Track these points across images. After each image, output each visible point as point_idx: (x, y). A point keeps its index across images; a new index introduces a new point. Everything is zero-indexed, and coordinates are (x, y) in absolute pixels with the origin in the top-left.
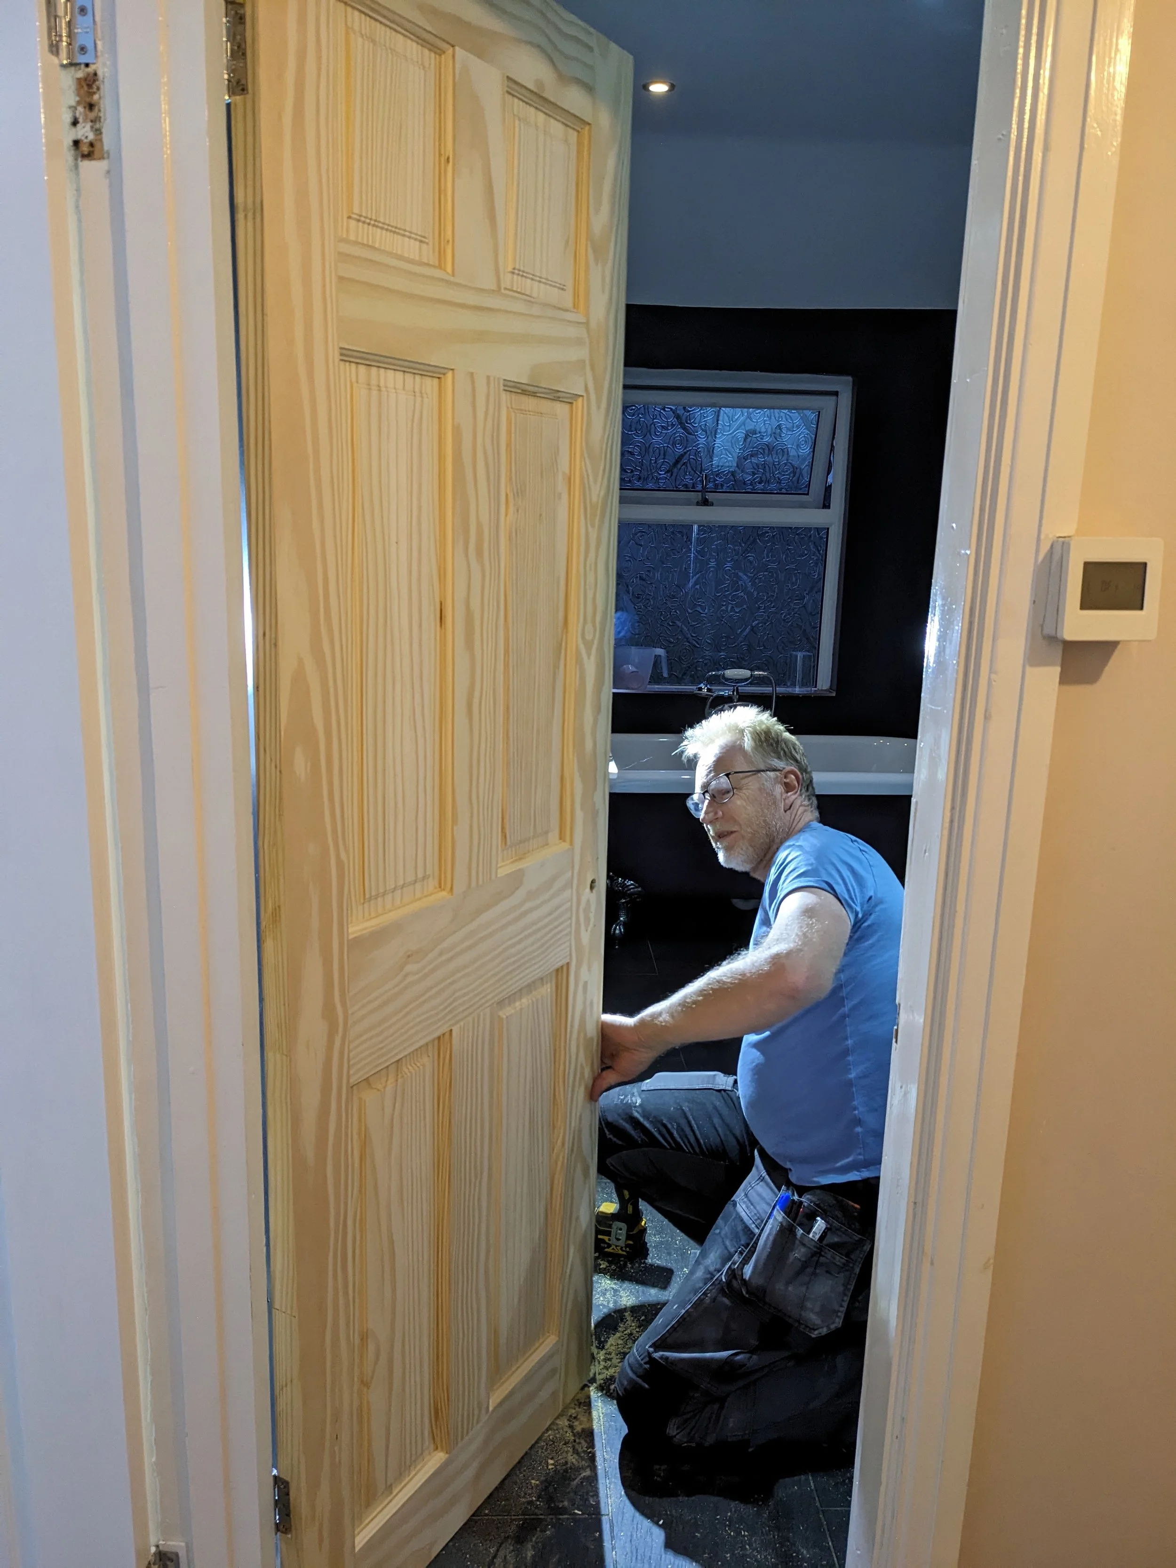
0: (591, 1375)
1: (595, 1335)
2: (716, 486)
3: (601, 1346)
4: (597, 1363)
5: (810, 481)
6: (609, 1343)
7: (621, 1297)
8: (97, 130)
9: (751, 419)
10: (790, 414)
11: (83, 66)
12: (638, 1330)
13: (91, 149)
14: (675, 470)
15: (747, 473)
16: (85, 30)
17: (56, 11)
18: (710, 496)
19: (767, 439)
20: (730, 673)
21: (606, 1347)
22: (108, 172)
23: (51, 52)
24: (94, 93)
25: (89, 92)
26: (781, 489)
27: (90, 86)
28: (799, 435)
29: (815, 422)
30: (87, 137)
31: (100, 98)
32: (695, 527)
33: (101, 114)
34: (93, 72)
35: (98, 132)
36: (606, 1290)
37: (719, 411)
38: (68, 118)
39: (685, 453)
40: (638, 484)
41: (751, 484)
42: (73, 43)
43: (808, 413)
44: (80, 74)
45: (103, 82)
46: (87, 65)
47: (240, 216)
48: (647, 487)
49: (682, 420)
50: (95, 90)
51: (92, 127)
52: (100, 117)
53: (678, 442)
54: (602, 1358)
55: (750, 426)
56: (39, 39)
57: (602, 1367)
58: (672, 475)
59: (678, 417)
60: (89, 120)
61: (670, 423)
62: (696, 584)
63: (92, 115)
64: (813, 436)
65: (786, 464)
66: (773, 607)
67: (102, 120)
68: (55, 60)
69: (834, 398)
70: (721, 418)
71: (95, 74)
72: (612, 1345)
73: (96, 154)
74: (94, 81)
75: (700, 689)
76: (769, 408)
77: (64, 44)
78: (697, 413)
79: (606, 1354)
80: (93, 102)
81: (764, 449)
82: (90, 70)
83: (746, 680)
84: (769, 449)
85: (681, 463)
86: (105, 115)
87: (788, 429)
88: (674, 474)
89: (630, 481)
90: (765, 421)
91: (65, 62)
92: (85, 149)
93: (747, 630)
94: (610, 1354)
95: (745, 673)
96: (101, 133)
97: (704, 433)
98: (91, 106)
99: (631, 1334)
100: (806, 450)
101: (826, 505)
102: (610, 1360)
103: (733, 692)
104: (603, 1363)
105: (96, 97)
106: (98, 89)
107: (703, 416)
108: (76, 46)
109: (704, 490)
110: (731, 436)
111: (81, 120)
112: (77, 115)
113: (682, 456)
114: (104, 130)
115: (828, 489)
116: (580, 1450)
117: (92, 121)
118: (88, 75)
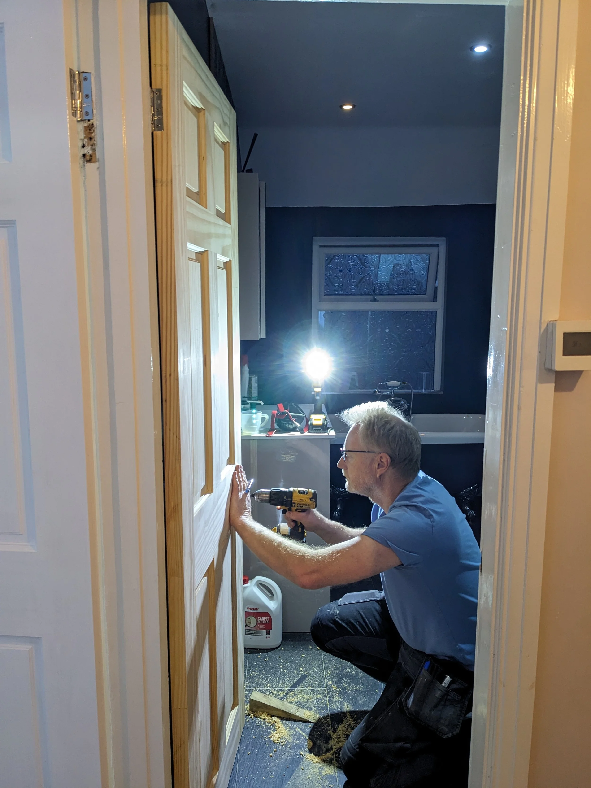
0: (330, 746)
1: (331, 725)
2: (380, 292)
3: (334, 731)
4: (332, 740)
5: (426, 288)
6: (339, 729)
7: (344, 705)
8: (93, 149)
9: (396, 259)
10: (415, 256)
11: (87, 121)
12: (353, 722)
13: (90, 158)
14: (359, 285)
15: (395, 285)
16: (88, 105)
17: (75, 97)
18: (377, 297)
19: (404, 268)
20: (390, 383)
21: (337, 732)
22: (98, 168)
23: (73, 115)
24: (92, 133)
25: (89, 132)
26: (412, 293)
27: (90, 130)
28: (421, 266)
29: (428, 260)
30: (89, 153)
31: (95, 135)
32: (370, 312)
33: (95, 142)
34: (92, 123)
35: (94, 150)
36: (336, 701)
37: (380, 256)
38: (80, 144)
39: (364, 277)
40: (341, 292)
41: (397, 291)
42: (83, 111)
43: (424, 255)
44: (86, 125)
45: (96, 128)
46: (89, 120)
47: (158, 185)
48: (346, 293)
49: (362, 261)
50: (92, 131)
51: (91, 148)
52: (95, 144)
53: (360, 271)
54: (335, 737)
55: (395, 262)
56: (68, 112)
57: (335, 742)
58: (358, 288)
59: (360, 259)
60: (90, 145)
61: (356, 263)
62: (371, 340)
63: (92, 143)
64: (427, 267)
65: (414, 281)
66: (410, 350)
67: (96, 145)
68: (75, 119)
69: (437, 248)
70: (381, 259)
71: (93, 124)
72: (340, 730)
73: (93, 160)
74: (92, 127)
75: (375, 391)
76: (405, 254)
77: (79, 112)
78: (369, 256)
79: (337, 735)
80: (91, 137)
81: (403, 274)
82: (90, 122)
83: (398, 386)
84: (405, 273)
85: (362, 281)
86: (97, 143)
87: (415, 264)
88: (359, 287)
89: (337, 291)
90: (403, 260)
91: (79, 119)
92: (88, 158)
93: (398, 361)
94: (339, 735)
95: (397, 383)
96: (95, 151)
97: (373, 267)
98: (91, 139)
99: (350, 725)
100: (424, 273)
101: (435, 298)
102: (339, 738)
103: (391, 393)
104: (336, 740)
105: (93, 134)
106: (94, 131)
107: (372, 258)
108: (84, 112)
109: (374, 294)
110: (386, 268)
111: (86, 145)
112: (85, 143)
113: (362, 278)
114: (97, 149)
115: (436, 289)
116: (325, 785)
117: (91, 145)
118: (89, 125)
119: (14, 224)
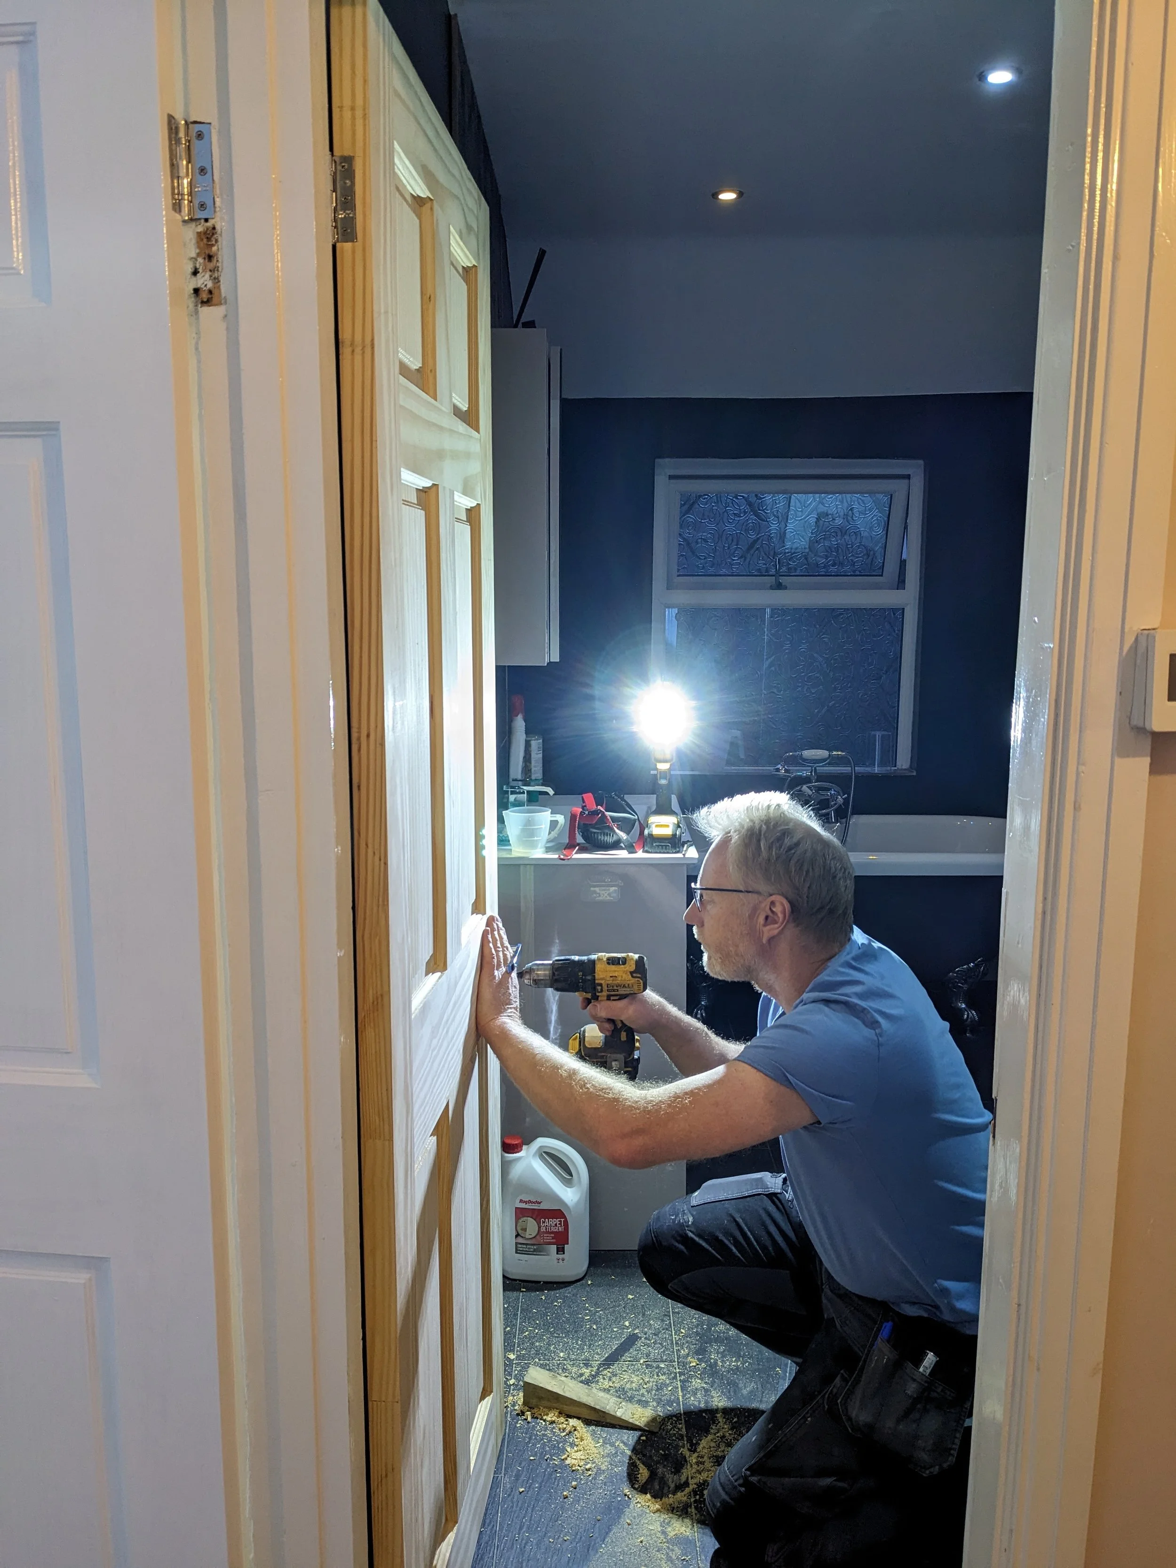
0: (683, 1479)
1: (686, 1437)
2: (789, 569)
3: (693, 1449)
4: (689, 1467)
5: (883, 563)
6: (701, 1446)
7: (712, 1397)
8: (215, 278)
9: (823, 504)
10: (863, 498)
11: (203, 221)
12: (730, 1432)
13: (210, 296)
14: (749, 556)
15: (820, 557)
16: (205, 189)
17: (178, 173)
18: (783, 580)
19: (839, 521)
20: (808, 754)
21: (698, 1450)
22: (226, 316)
23: (174, 209)
24: (213, 245)
25: (208, 245)
26: (854, 571)
27: (209, 239)
28: (872, 518)
29: (887, 506)
30: (206, 285)
31: (218, 250)
32: (768, 610)
33: (219, 264)
34: (212, 226)
36: (696, 1389)
37: (790, 497)
38: (189, 269)
39: (758, 539)
40: (712, 570)
41: (824, 567)
42: (193, 201)
43: (881, 496)
44: (200, 229)
45: (221, 235)
46: (206, 220)
47: (345, 351)
48: (721, 572)
49: (755, 507)
50: (214, 242)
51: (211, 276)
52: (218, 267)
53: (750, 528)
54: (694, 1461)
55: (822, 509)
56: (164, 202)
57: (694, 1470)
58: (745, 560)
59: (750, 504)
60: (208, 270)
61: (742, 511)
62: (770, 666)
63: (211, 265)
64: (886, 519)
65: (859, 547)
66: (850, 687)
67: (220, 269)
68: (178, 217)
69: (906, 481)
70: (792, 503)
71: (214, 228)
72: (704, 1447)
73: (215, 300)
74: (213, 234)
75: (778, 770)
76: (840, 493)
77: (186, 202)
78: (768, 498)
79: (698, 1457)
80: (212, 254)
81: (836, 533)
82: (209, 224)
83: (824, 760)
84: (842, 531)
85: (755, 548)
86: (222, 266)
87: (860, 512)
88: (748, 560)
89: (703, 568)
90: (837, 505)
91: (187, 218)
92: (204, 296)
93: (824, 710)
94: (702, 1457)
95: (822, 753)
96: (219, 282)
97: (776, 519)
98: (210, 257)
99: (723, 1437)
100: (879, 531)
101: (901, 583)
102: (703, 1463)
103: (811, 772)
104: (695, 1466)
105: (214, 249)
106: (217, 241)
107: (773, 501)
108: (196, 203)
109: (778, 574)
110: (803, 521)
111: (200, 270)
112: (198, 267)
113: (755, 541)
114: (221, 279)
115: (903, 564)
116: (674, 1557)
117: (211, 271)
118: (207, 229)
119: (57, 429)
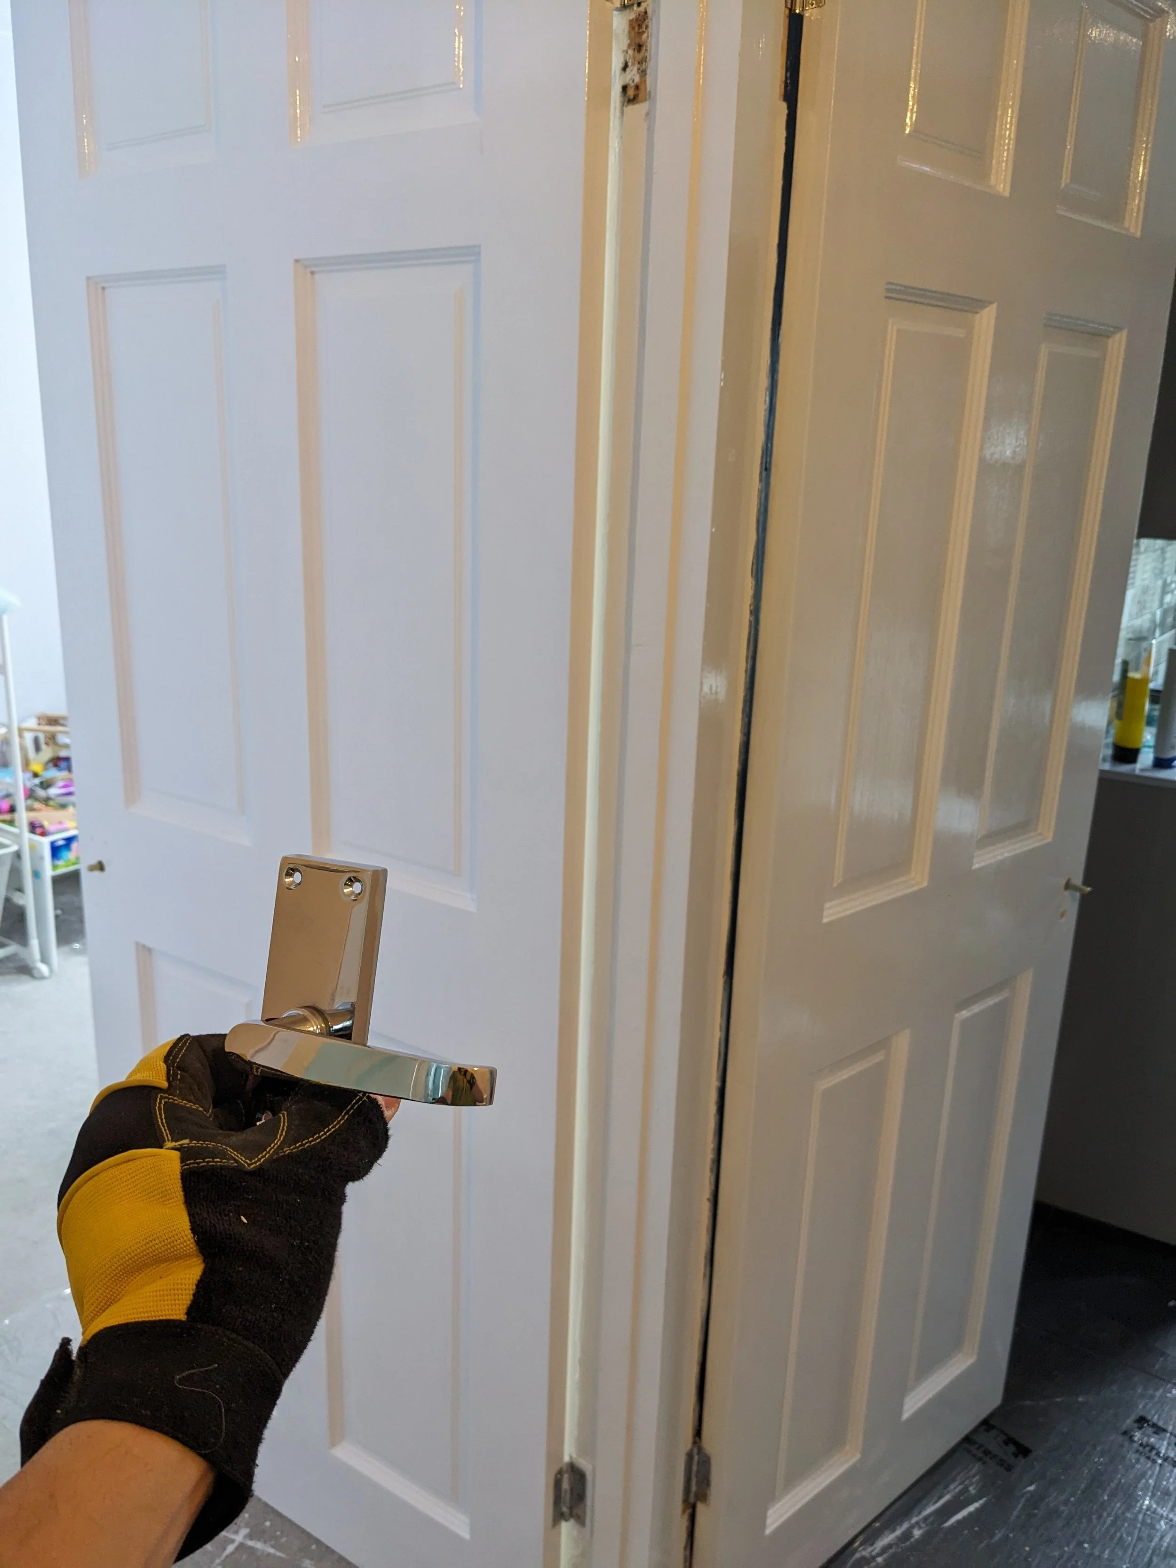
8: (642, 71)
11: (635, 6)
13: (636, 92)
22: (646, 114)
24: (643, 32)
25: (639, 33)
27: (640, 26)
30: (633, 81)
31: (648, 37)
33: (648, 54)
34: (643, 10)
35: (644, 73)
38: (620, 63)
44: (632, 16)
45: (651, 19)
46: (639, 4)
50: (644, 29)
51: (639, 69)
52: (646, 57)
60: (637, 63)
63: (640, 56)
67: (648, 60)
71: (646, 13)
73: (641, 96)
74: (645, 19)
80: (641, 43)
82: (642, 9)
86: (650, 55)
91: (618, 5)
92: (631, 93)
96: (646, 74)
98: (640, 47)
105: (644, 36)
106: (647, 27)
111: (630, 64)
112: (628, 59)
114: (648, 71)
117: (639, 63)
118: (639, 15)
119: (479, 254)
